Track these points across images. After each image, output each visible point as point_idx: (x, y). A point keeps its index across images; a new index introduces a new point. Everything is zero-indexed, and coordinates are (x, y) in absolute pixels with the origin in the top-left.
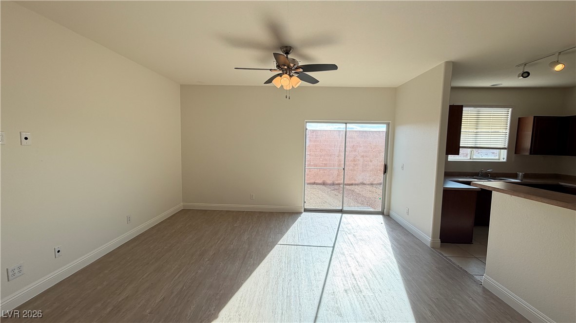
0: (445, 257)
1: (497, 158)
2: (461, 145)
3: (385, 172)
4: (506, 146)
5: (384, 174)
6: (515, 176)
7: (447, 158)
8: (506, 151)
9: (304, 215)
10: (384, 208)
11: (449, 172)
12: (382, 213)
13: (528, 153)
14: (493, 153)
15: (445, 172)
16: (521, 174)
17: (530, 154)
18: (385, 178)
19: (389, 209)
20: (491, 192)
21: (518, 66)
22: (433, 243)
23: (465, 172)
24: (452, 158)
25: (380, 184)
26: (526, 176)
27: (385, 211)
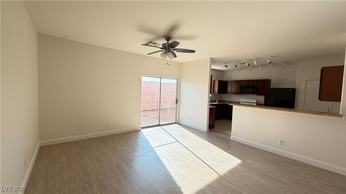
3: (177, 103)
6: (215, 102)
10: (176, 120)
12: (175, 123)
13: (217, 93)
18: (176, 105)
19: (179, 120)
21: (224, 63)
22: (207, 130)
26: (218, 102)
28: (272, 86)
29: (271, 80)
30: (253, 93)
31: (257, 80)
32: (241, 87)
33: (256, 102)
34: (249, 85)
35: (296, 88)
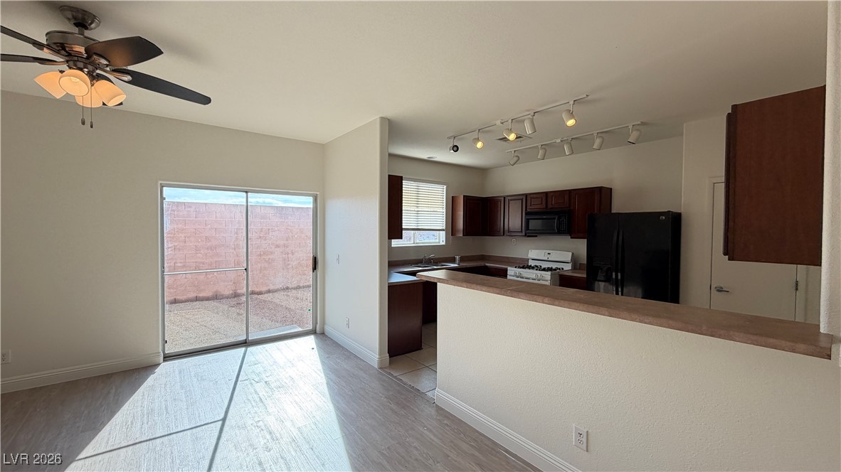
0: (395, 377)
1: (437, 241)
2: (403, 227)
3: (315, 268)
4: (444, 228)
5: (313, 272)
6: (453, 260)
7: (390, 244)
8: (444, 232)
9: (165, 367)
10: (317, 323)
11: (394, 262)
12: (313, 332)
13: (461, 235)
14: (434, 235)
15: (389, 262)
16: (457, 257)
17: (464, 235)
18: (314, 278)
19: (323, 323)
20: (436, 284)
21: (449, 138)
22: (381, 361)
23: (410, 260)
24: (396, 243)
25: (309, 286)
26: (462, 259)
27: (318, 327)
28: (617, 207)
29: (611, 189)
30: (560, 232)
31: (570, 192)
32: (526, 214)
33: (569, 259)
34: (550, 206)
35: (682, 211)
